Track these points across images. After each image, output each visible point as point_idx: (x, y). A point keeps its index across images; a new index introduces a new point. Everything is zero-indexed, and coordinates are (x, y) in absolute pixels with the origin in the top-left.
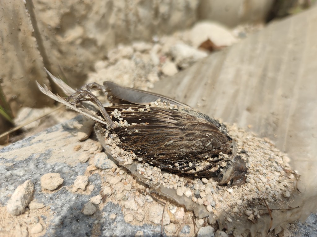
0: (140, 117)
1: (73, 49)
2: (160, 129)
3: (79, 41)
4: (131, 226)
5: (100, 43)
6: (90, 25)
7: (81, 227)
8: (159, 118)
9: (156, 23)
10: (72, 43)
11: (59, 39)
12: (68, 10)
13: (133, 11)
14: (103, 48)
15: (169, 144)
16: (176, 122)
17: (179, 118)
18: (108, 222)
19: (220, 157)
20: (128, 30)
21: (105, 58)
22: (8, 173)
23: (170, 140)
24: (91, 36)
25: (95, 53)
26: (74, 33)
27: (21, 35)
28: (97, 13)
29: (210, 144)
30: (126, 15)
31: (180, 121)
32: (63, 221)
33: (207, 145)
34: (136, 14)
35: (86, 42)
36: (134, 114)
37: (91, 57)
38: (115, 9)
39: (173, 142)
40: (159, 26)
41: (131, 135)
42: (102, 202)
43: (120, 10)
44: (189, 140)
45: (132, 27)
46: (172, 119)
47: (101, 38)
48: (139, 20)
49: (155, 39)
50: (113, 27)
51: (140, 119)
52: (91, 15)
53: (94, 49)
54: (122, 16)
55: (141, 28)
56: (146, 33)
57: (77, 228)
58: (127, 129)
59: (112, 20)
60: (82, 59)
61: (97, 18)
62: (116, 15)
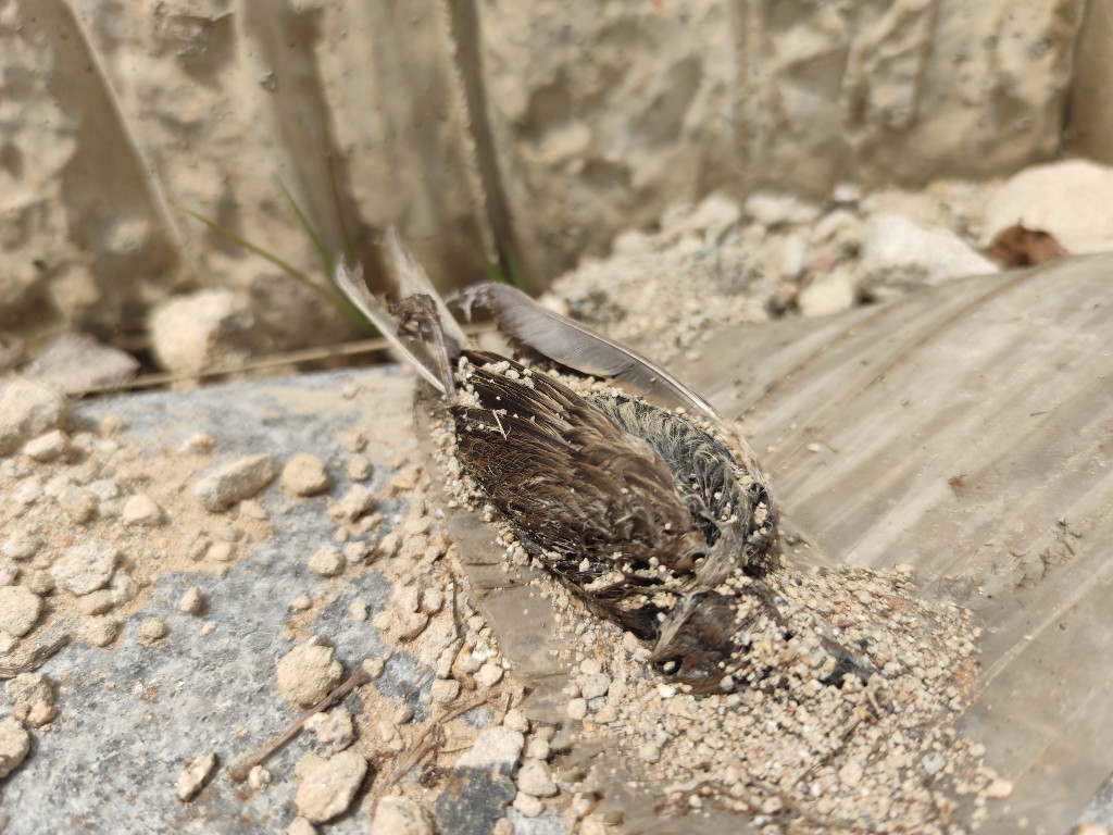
0: (498, 393)
1: (558, 184)
2: (527, 435)
3: (576, 166)
4: (378, 640)
5: (640, 179)
6: (615, 123)
7: (293, 589)
8: (538, 407)
9: (855, 140)
10: (558, 168)
11: (527, 152)
12: (548, 80)
13: (763, 94)
14: (649, 194)
15: (533, 486)
16: (568, 427)
17: (581, 422)
18: (344, 608)
19: (652, 573)
20: (744, 153)
21: (654, 227)
22: (261, 431)
23: (536, 475)
24: (613, 155)
25: (623, 208)
26: (568, 141)
27: (445, 131)
28: (638, 91)
29: (628, 520)
30: (739, 105)
31: (578, 429)
32: (275, 562)
33: (619, 521)
34: (775, 104)
35: (596, 171)
36: (492, 381)
37: (612, 217)
38: (707, 86)
39: (544, 482)
40: (868, 152)
41: (470, 433)
42: (365, 561)
43: (719, 90)
44: (577, 490)
45: (757, 145)
46: (565, 419)
47: (647, 166)
48: (784, 126)
49: (844, 193)
50: (697, 136)
51: (498, 398)
52: (619, 96)
53: (619, 193)
54: (726, 107)
55: (787, 149)
56: (812, 171)
57: (285, 589)
58: (468, 416)
59: (694, 116)
60: (585, 215)
61: (638, 106)
62: (710, 102)
